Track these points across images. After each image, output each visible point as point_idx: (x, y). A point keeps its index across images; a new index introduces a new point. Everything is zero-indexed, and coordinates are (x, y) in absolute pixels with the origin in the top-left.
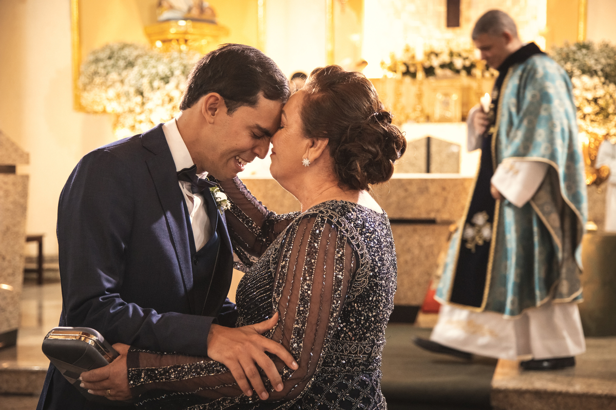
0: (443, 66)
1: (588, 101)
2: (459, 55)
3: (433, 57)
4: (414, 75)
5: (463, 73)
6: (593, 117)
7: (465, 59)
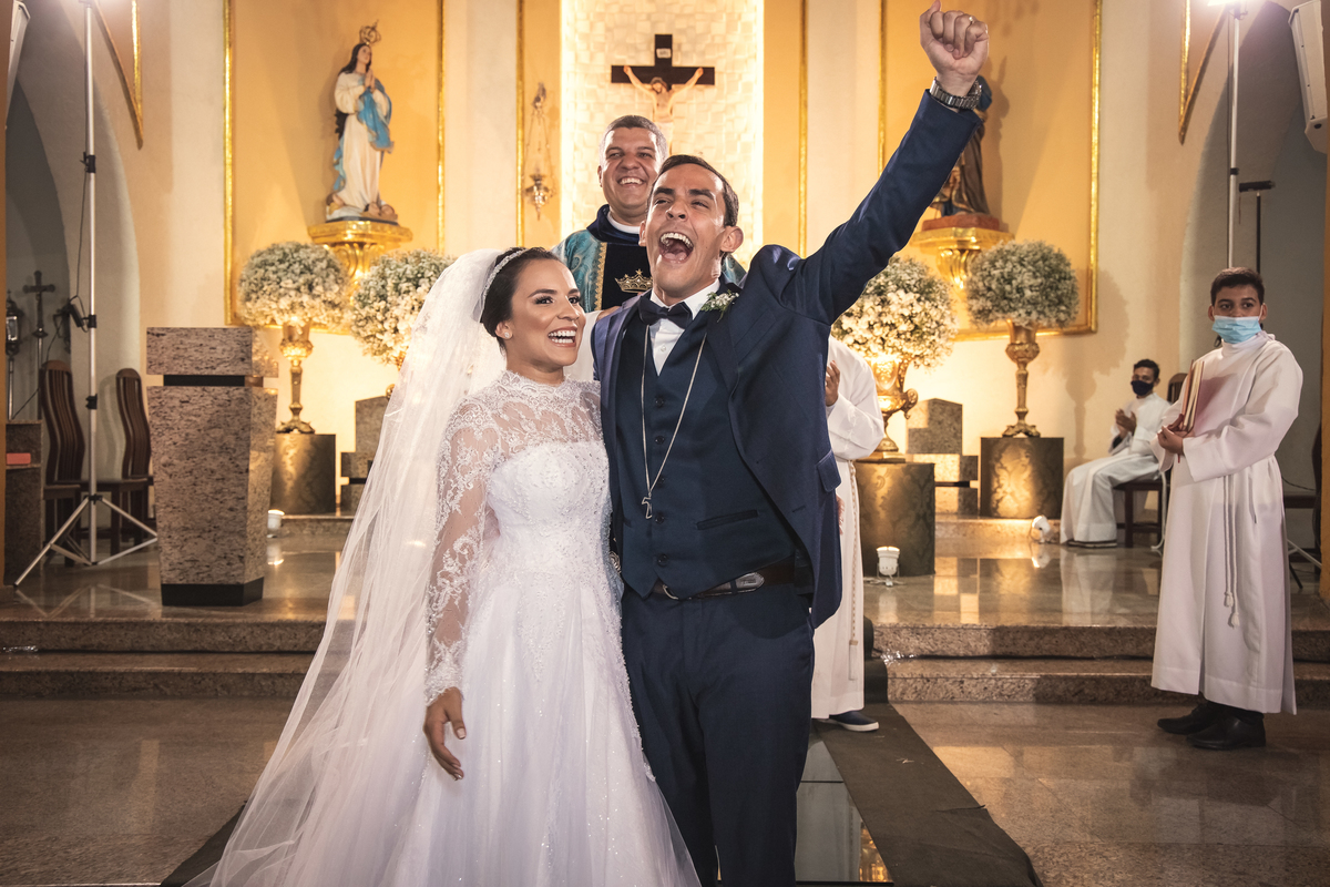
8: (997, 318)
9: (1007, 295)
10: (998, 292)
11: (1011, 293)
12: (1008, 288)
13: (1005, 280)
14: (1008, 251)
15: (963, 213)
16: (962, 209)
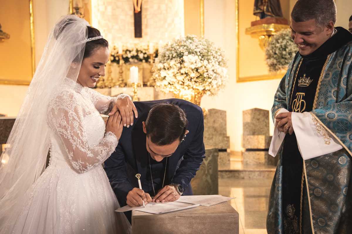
0: (133, 57)
1: (192, 70)
2: (142, 52)
3: (128, 52)
4: (118, 62)
5: (144, 61)
6: (195, 79)
7: (145, 53)
8: (280, 68)
9: (284, 56)
10: (279, 55)
11: (285, 55)
12: (284, 53)
13: (283, 49)
14: (285, 34)
15: (269, 17)
16: (269, 15)
